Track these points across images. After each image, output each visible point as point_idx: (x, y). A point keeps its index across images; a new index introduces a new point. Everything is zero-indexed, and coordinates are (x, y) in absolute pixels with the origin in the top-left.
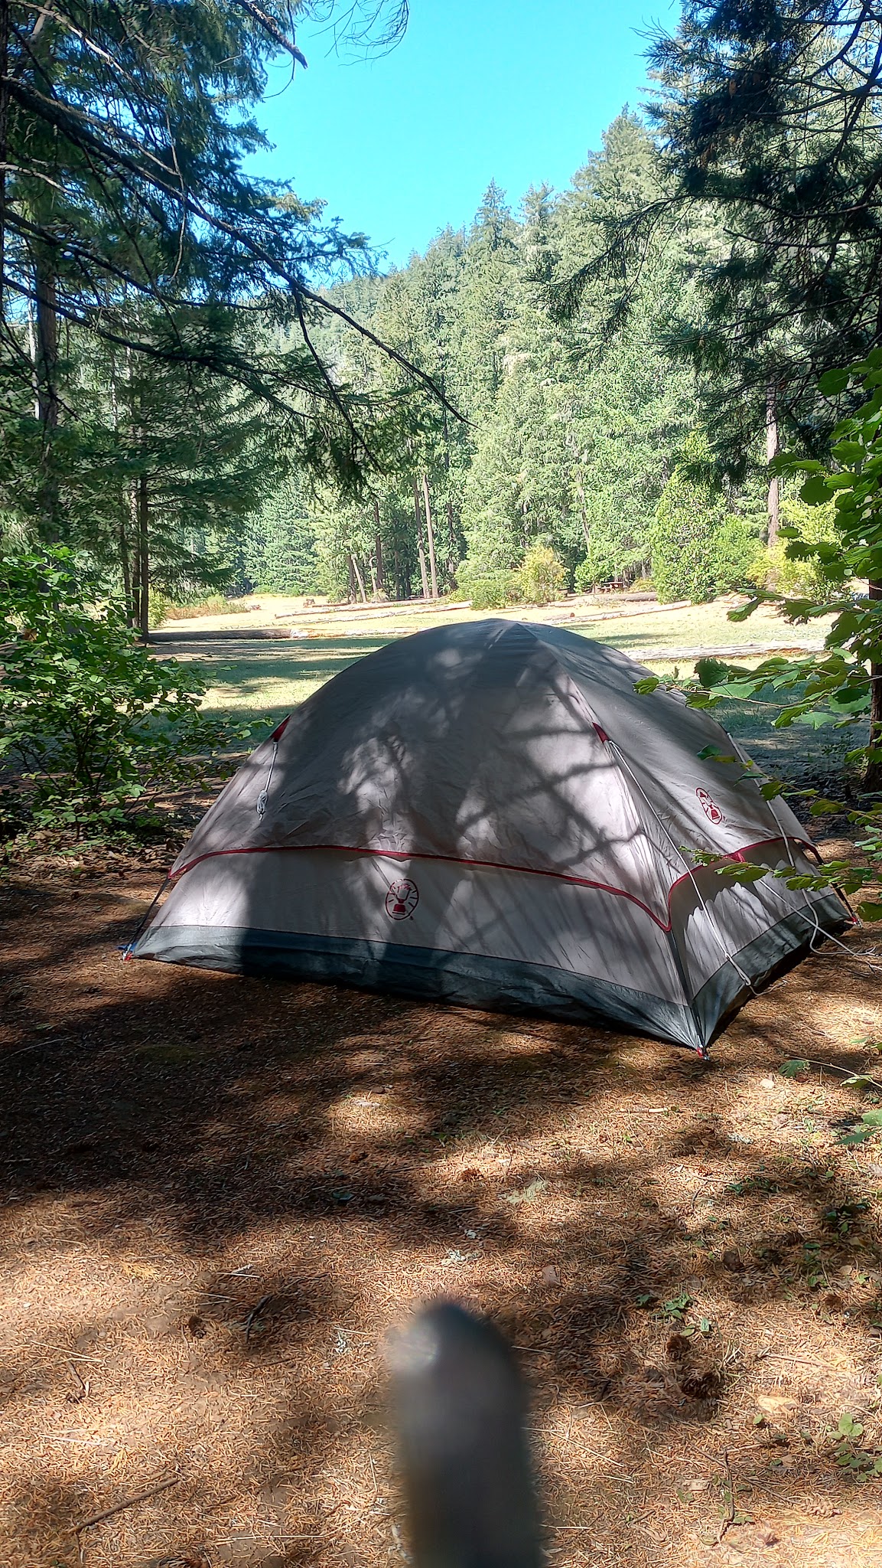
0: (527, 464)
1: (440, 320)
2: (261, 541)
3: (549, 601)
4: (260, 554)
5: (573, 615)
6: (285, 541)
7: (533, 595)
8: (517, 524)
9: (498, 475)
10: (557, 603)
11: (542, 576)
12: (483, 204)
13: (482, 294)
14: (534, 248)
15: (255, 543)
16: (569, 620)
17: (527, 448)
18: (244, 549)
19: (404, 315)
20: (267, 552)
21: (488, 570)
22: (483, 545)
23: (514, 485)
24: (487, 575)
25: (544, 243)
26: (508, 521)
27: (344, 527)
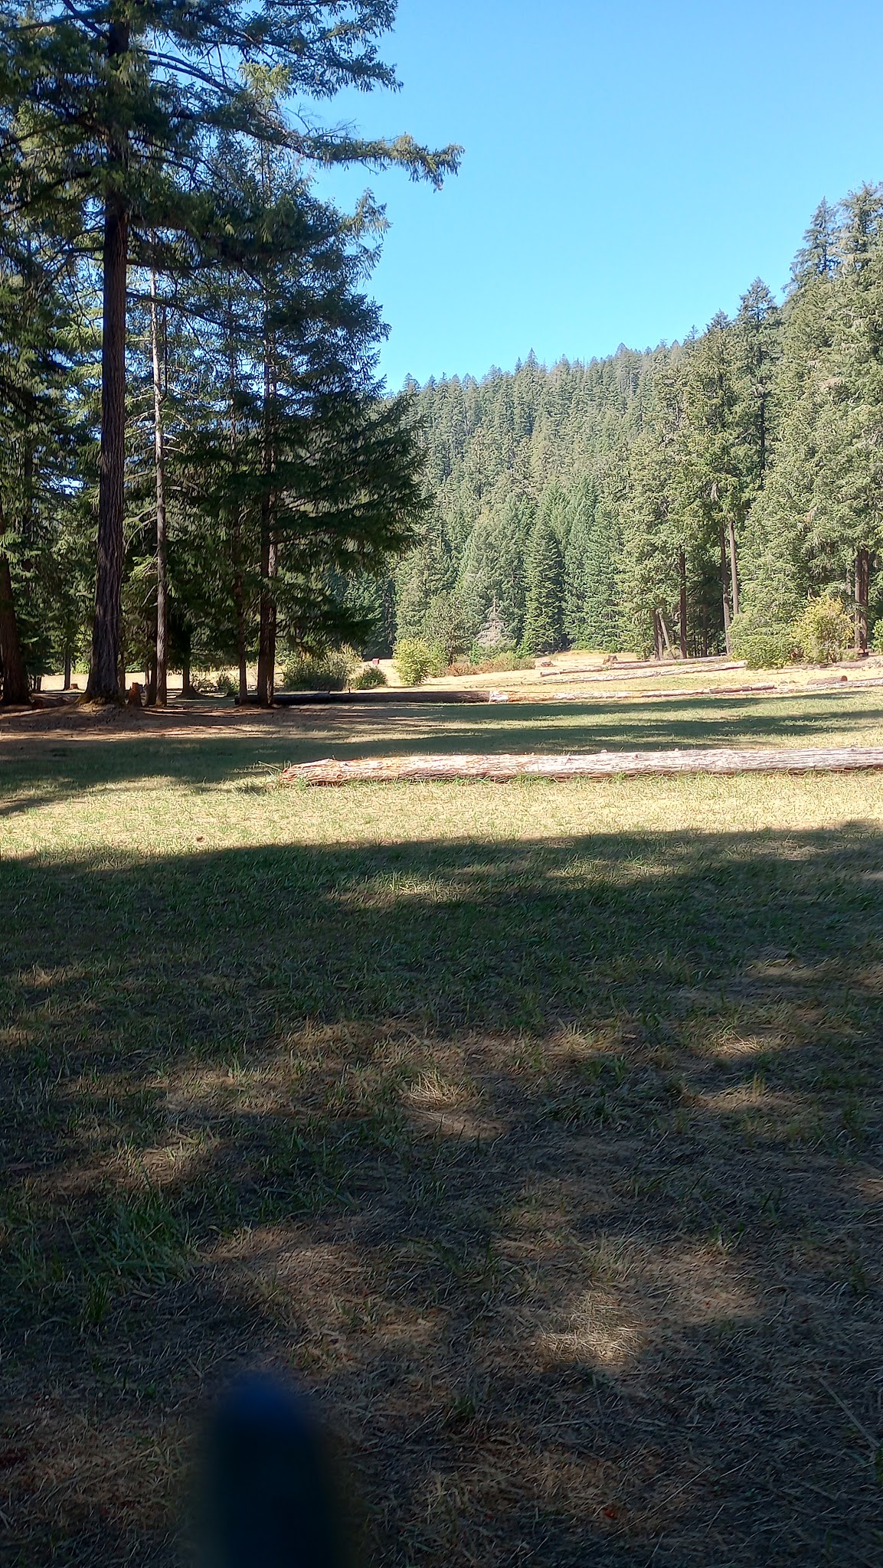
0: (817, 500)
1: (762, 356)
2: (581, 596)
3: (834, 661)
4: (579, 609)
5: (844, 679)
6: (605, 596)
7: (815, 654)
8: (804, 568)
9: (780, 514)
10: (843, 664)
11: (827, 631)
12: (812, 227)
13: (803, 321)
14: (851, 257)
15: (575, 599)
16: (837, 685)
17: (818, 481)
18: (564, 605)
19: (715, 350)
20: (586, 607)
21: (766, 624)
22: (761, 595)
23: (800, 526)
24: (764, 630)
25: (865, 251)
26: (791, 568)
27: (646, 580)
